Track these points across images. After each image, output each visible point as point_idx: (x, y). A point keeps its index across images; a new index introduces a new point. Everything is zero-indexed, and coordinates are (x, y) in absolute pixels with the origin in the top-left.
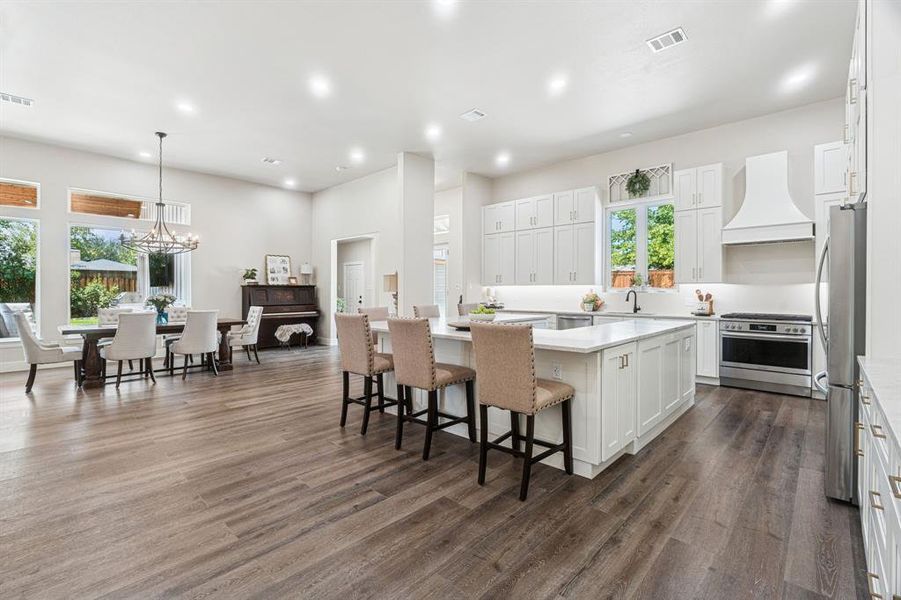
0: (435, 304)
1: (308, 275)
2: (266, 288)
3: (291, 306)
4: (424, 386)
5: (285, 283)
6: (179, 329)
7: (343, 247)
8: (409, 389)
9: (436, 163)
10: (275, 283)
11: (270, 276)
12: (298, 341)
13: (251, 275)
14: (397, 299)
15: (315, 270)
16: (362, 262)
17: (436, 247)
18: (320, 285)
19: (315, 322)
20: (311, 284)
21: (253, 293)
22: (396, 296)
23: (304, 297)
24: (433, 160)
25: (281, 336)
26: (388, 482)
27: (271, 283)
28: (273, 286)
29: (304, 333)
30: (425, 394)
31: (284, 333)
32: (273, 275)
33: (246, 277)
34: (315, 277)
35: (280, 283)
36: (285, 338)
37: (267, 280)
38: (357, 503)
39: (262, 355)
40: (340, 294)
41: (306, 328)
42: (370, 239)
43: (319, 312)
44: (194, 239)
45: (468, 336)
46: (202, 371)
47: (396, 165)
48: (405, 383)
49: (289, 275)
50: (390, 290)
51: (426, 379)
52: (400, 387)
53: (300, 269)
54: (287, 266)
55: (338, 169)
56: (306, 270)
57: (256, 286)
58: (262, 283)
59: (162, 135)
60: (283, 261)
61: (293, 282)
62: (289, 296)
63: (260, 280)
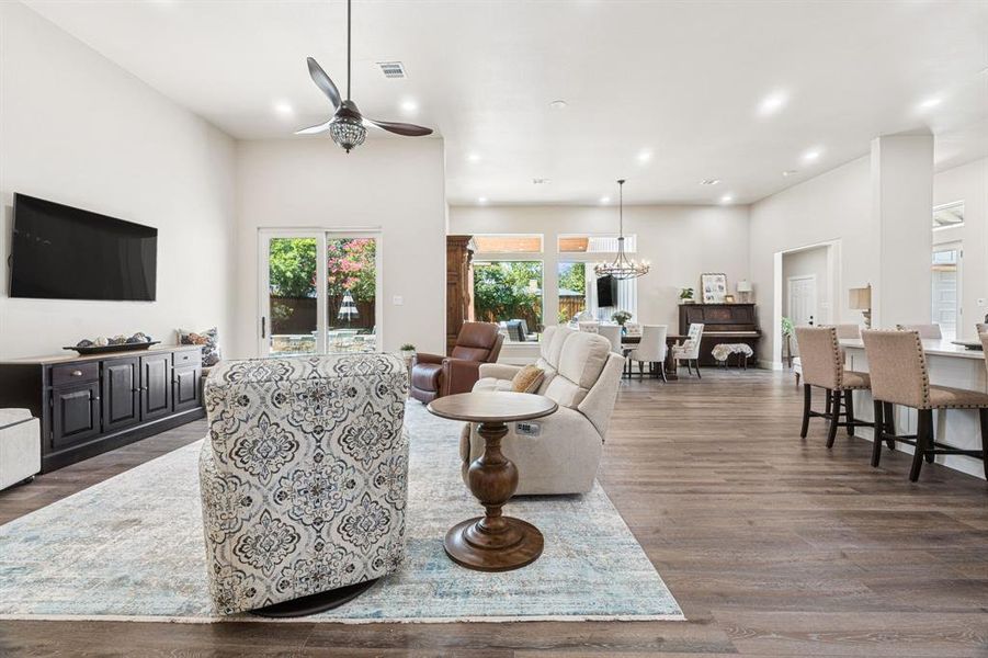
0: (933, 323)
1: (747, 293)
2: (702, 307)
3: (727, 326)
4: (912, 404)
5: (721, 302)
6: (637, 341)
7: (788, 258)
8: (889, 406)
9: (936, 137)
10: (711, 302)
11: (706, 295)
12: (736, 361)
13: (687, 294)
14: (869, 318)
15: (754, 287)
16: (814, 275)
17: (934, 249)
18: (759, 303)
19: (754, 342)
20: (749, 302)
21: (690, 312)
22: (868, 314)
23: (742, 317)
24: (932, 135)
25: (719, 354)
26: (863, 485)
27: (706, 302)
28: (709, 305)
29: (743, 354)
30: (914, 413)
31: (721, 352)
32: (709, 294)
33: (683, 296)
34: (754, 294)
35: (716, 301)
36: (724, 357)
37: (702, 298)
38: (830, 489)
39: (702, 371)
40: (784, 315)
41: (746, 349)
42: (826, 247)
43: (759, 332)
44: (645, 265)
45: (980, 354)
46: (651, 378)
47: (869, 153)
48: (885, 398)
49: (725, 293)
50: (858, 308)
51: (916, 396)
52: (878, 404)
53: (737, 286)
54: (723, 284)
55: (785, 174)
56: (744, 287)
57: (693, 305)
58: (698, 302)
59: (621, 182)
60: (719, 280)
61: (730, 300)
62: (725, 315)
63: (696, 299)
